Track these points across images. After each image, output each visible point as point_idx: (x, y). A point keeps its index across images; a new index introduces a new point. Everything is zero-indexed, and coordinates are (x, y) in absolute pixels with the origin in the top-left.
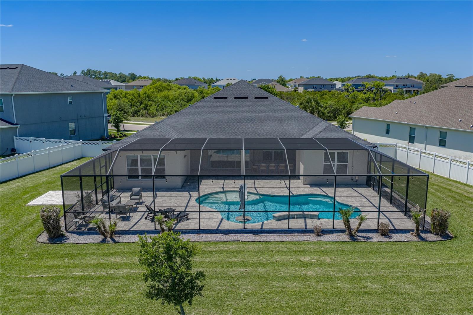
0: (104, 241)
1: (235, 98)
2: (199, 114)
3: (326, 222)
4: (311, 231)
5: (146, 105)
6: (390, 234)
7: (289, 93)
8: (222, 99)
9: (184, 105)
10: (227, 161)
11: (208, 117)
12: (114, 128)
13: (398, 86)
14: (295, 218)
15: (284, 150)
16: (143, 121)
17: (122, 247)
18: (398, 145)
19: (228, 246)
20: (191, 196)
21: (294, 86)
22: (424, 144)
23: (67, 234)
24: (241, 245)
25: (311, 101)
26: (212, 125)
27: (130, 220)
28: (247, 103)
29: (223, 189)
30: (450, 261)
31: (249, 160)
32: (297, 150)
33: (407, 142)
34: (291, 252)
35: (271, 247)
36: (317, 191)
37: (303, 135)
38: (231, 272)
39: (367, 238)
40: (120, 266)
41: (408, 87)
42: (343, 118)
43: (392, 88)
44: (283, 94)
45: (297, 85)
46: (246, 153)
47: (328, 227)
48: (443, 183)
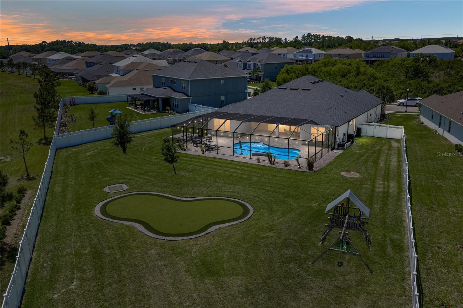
1: (291, 89)
8: (283, 90)
14: (261, 156)
28: (295, 93)
33: (438, 127)
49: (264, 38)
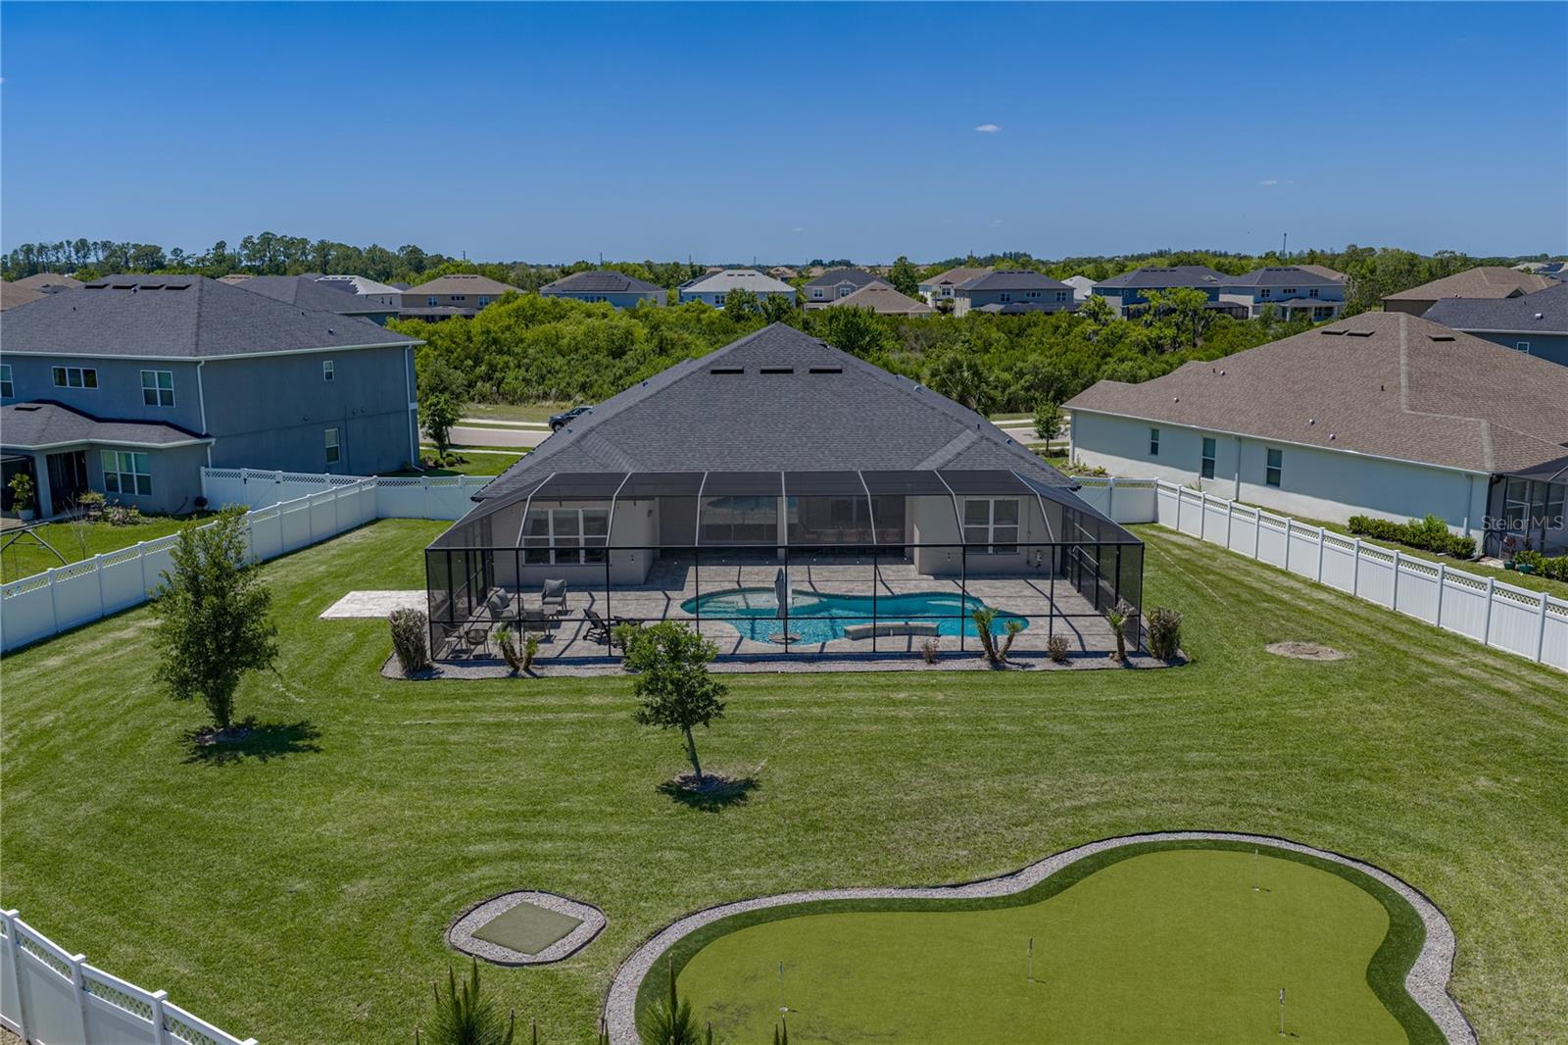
0: (514, 675)
1: (763, 372)
2: (677, 412)
3: (948, 642)
4: (918, 656)
5: (493, 367)
6: (1071, 660)
7: (922, 322)
8: (732, 376)
9: (607, 367)
10: (743, 525)
11: (700, 421)
12: (430, 441)
13: (1268, 295)
14: (889, 635)
15: (867, 496)
16: (491, 415)
17: (553, 684)
18: (1160, 482)
19: (757, 679)
20: (669, 599)
21: (944, 294)
22: (1234, 480)
23: (436, 665)
24: (782, 679)
25: (960, 367)
26: (709, 440)
27: (552, 642)
28: (791, 385)
29: (740, 586)
30: (1159, 696)
31: (796, 521)
32: (907, 497)
33: (1197, 475)
34: (875, 687)
35: (837, 680)
36: (949, 586)
37: (921, 461)
38: (764, 714)
39: (1024, 666)
40: (559, 709)
41: (1301, 298)
42: (1051, 411)
43: (1247, 301)
44: (904, 324)
45: (952, 292)
46: (789, 505)
47: (953, 649)
48: (1237, 569)
49: (82, 246)
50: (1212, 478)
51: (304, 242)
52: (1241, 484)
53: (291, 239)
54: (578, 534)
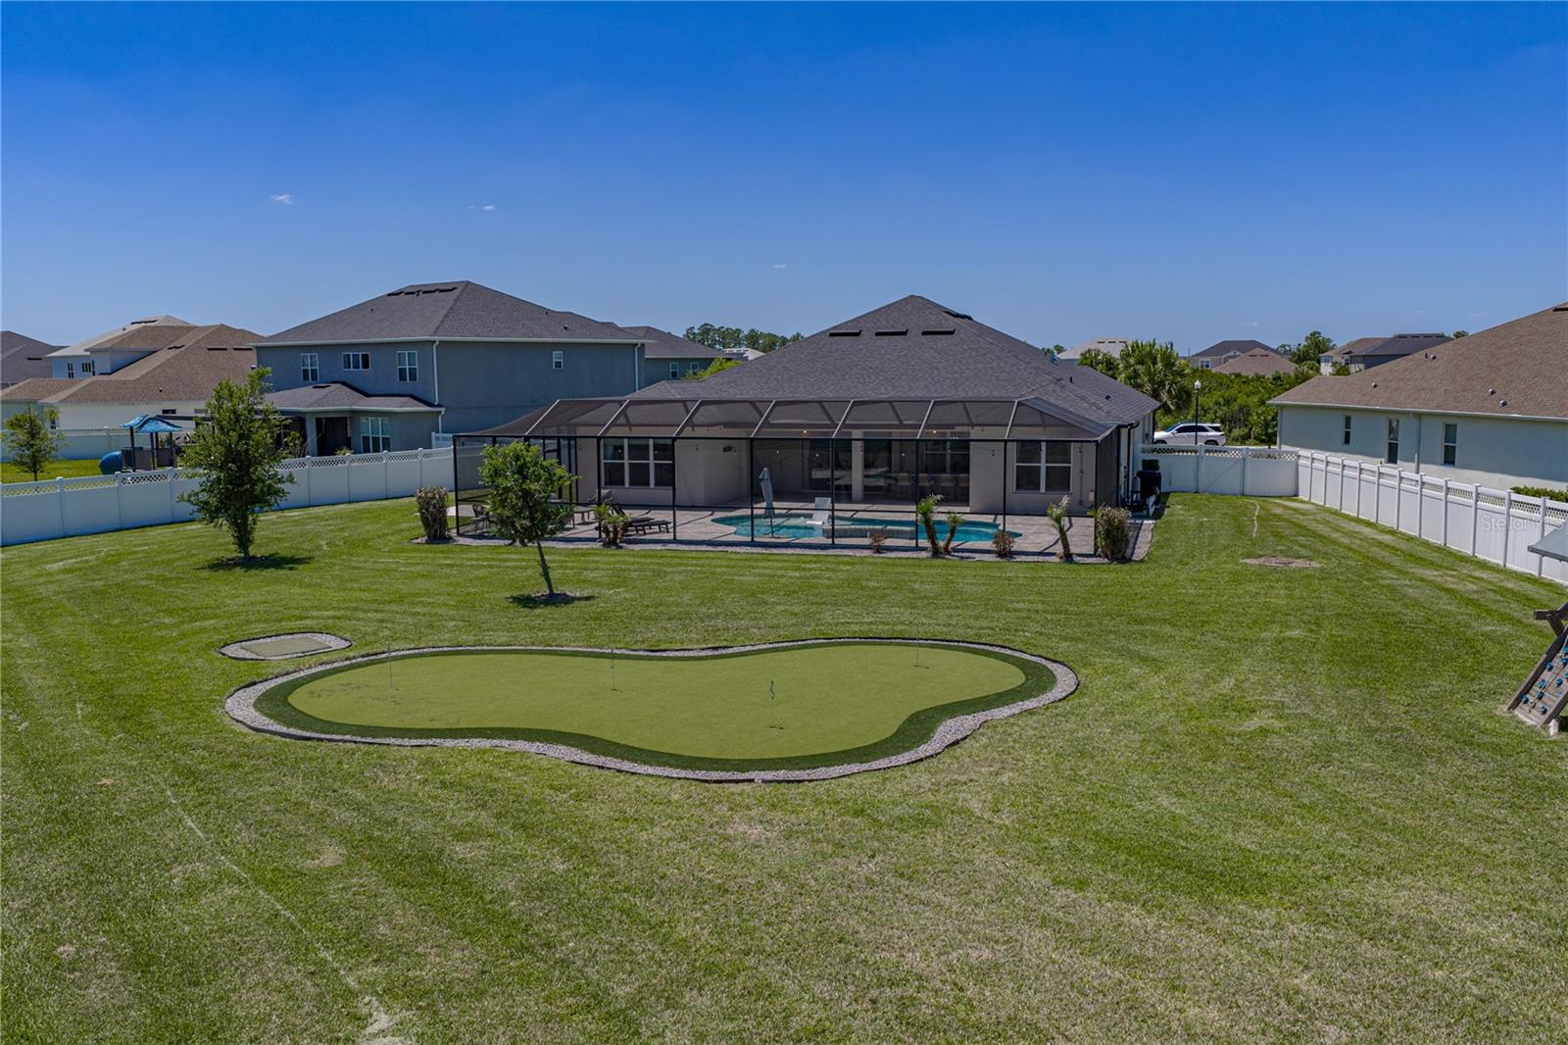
1: (878, 334)
4: (869, 547)
6: (1016, 556)
8: (848, 338)
18: (1301, 453)
21: (1346, 363)
22: (1413, 461)
33: (1384, 460)
39: (963, 558)
50: (1395, 462)
51: (739, 331)
52: (1421, 466)
53: (727, 329)
54: (648, 459)
